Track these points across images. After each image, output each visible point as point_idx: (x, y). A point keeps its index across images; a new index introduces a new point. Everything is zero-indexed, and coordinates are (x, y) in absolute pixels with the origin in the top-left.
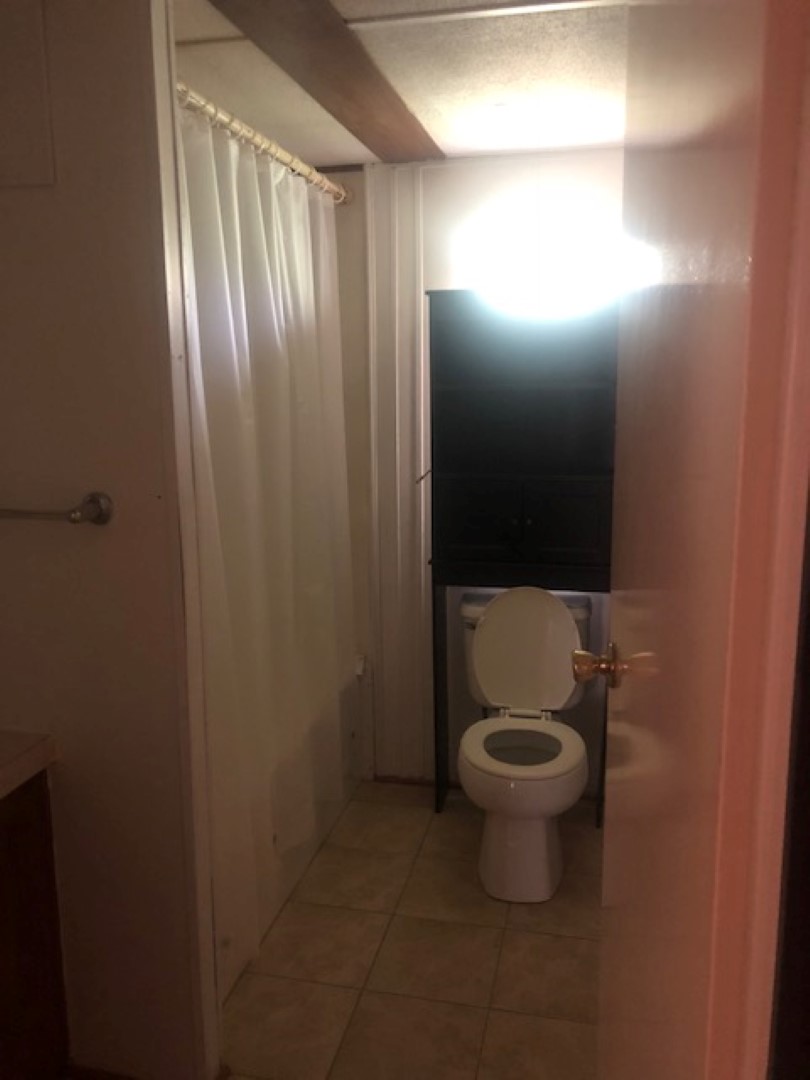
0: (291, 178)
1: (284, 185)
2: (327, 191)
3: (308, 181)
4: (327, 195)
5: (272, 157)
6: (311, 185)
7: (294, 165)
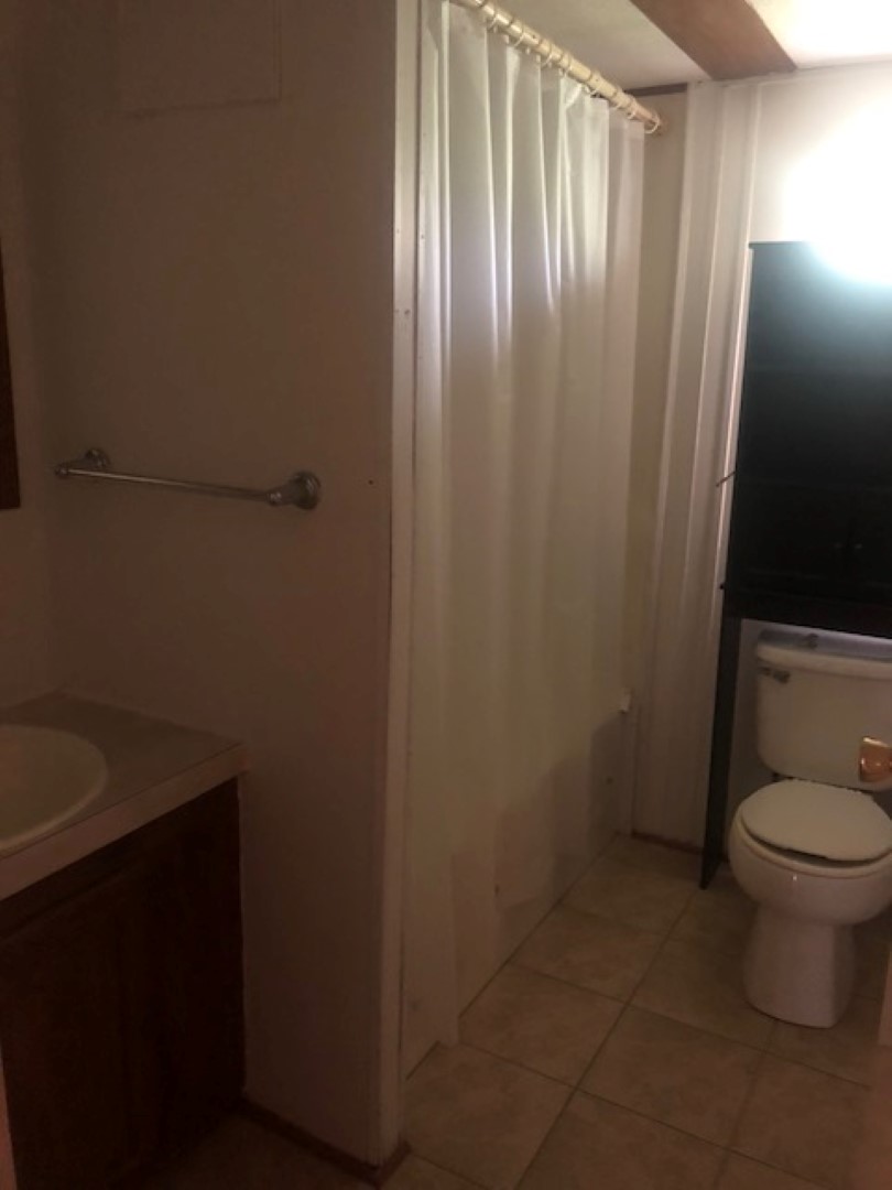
0: (588, 99)
1: (577, 110)
2: (635, 119)
3: (611, 104)
4: (634, 123)
5: (564, 70)
6: (615, 109)
7: (593, 82)
